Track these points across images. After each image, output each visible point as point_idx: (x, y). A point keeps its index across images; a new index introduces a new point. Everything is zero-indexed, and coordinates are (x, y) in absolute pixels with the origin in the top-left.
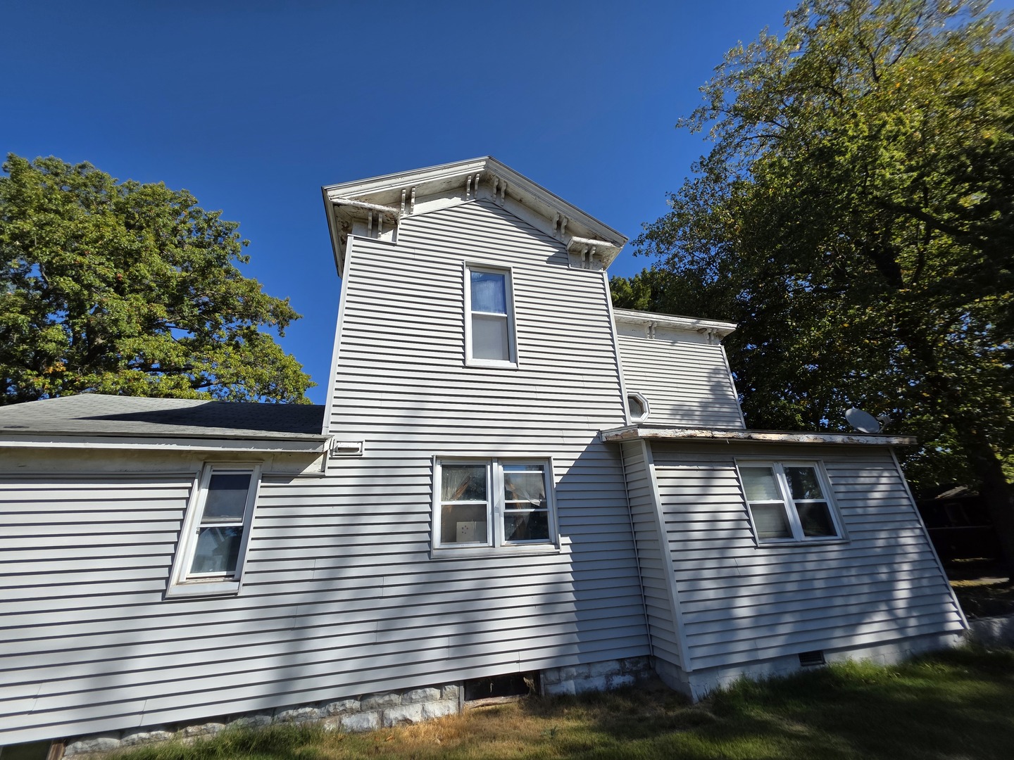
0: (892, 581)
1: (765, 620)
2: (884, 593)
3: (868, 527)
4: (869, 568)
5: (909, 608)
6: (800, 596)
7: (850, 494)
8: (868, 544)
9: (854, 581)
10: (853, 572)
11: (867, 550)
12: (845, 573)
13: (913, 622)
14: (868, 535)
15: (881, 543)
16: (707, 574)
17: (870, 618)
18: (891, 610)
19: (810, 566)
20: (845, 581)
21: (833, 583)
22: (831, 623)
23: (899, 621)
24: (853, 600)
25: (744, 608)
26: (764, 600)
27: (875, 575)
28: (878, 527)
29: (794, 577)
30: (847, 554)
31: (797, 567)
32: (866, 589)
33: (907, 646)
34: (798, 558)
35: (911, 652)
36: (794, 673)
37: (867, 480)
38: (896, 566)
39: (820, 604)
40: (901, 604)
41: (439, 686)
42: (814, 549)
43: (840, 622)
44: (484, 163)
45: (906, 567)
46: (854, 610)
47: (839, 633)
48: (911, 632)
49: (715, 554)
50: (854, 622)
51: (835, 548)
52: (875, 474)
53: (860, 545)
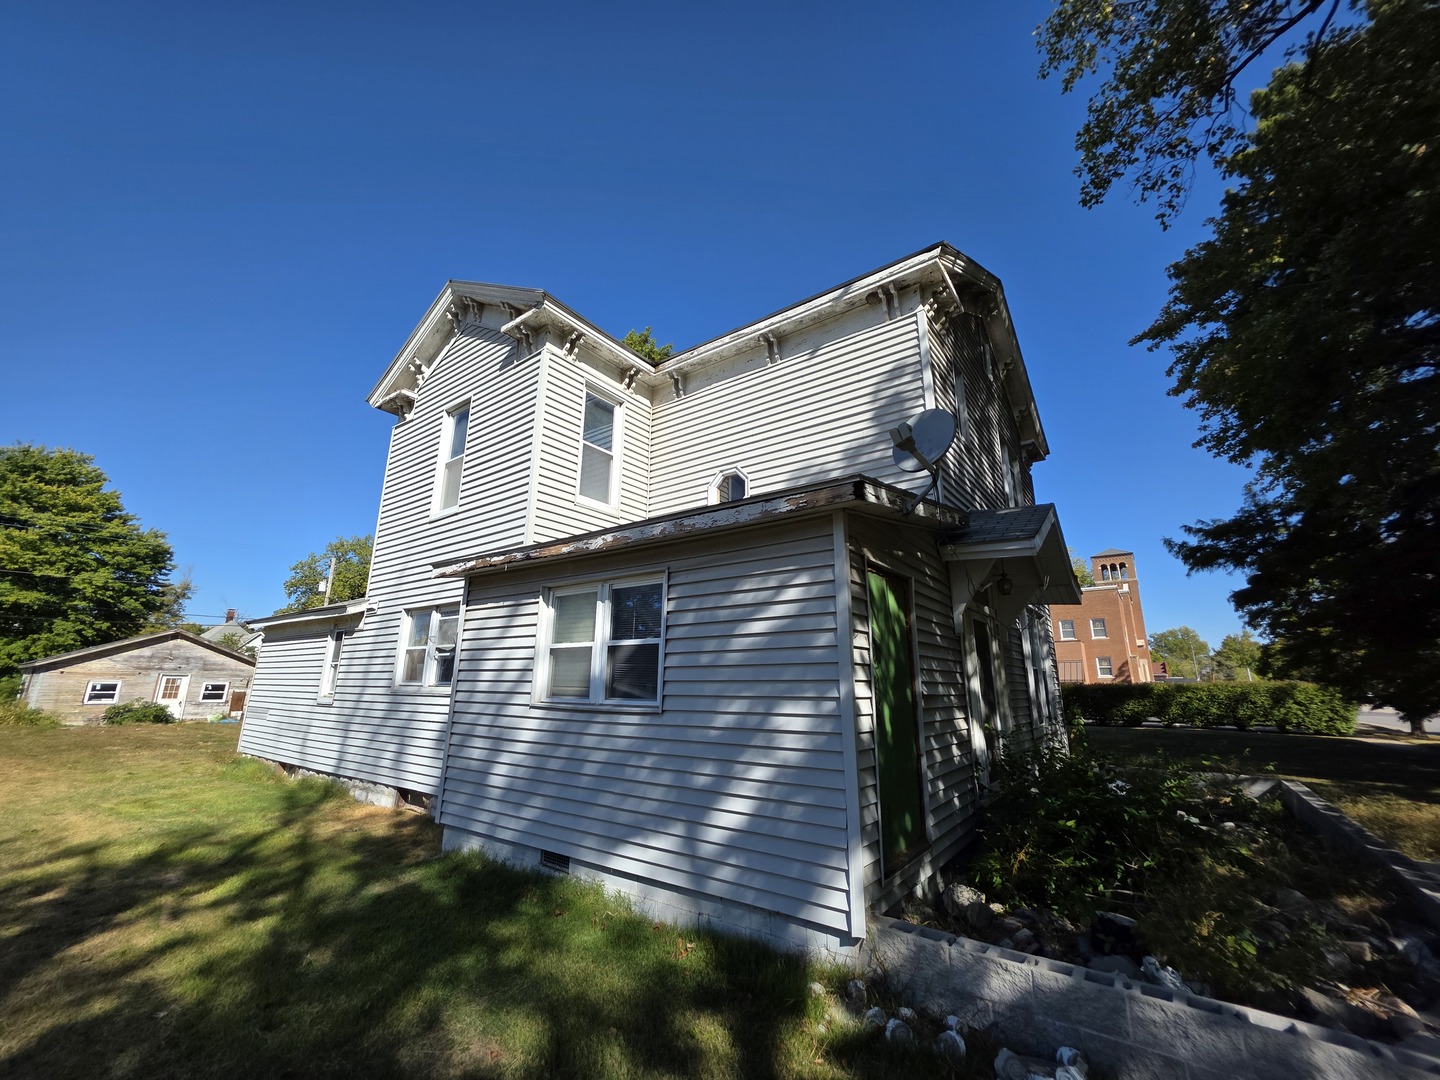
0: (715, 793)
1: (515, 796)
2: (693, 807)
3: (709, 689)
4: (681, 761)
5: (729, 847)
6: (559, 779)
7: (701, 627)
8: (696, 720)
9: (643, 775)
10: (648, 761)
11: (690, 730)
12: (633, 761)
13: (725, 873)
14: (702, 705)
15: (721, 721)
16: (480, 731)
17: (646, 838)
18: (691, 839)
19: (589, 741)
20: (629, 773)
21: (610, 772)
22: (584, 825)
23: (697, 861)
24: (630, 804)
25: (499, 776)
26: (521, 772)
27: (688, 776)
28: (731, 690)
29: (563, 752)
30: (650, 732)
31: (570, 740)
32: (658, 793)
33: (708, 908)
34: (575, 727)
35: (709, 922)
36: (529, 868)
37: (749, 598)
38: (739, 767)
39: (580, 795)
40: (716, 835)
41: (387, 786)
42: (601, 718)
43: (597, 829)
44: (450, 290)
45: (759, 773)
46: (623, 818)
47: (590, 842)
48: (713, 888)
49: (491, 709)
50: (618, 836)
51: (635, 719)
52: (773, 582)
53: (680, 720)
